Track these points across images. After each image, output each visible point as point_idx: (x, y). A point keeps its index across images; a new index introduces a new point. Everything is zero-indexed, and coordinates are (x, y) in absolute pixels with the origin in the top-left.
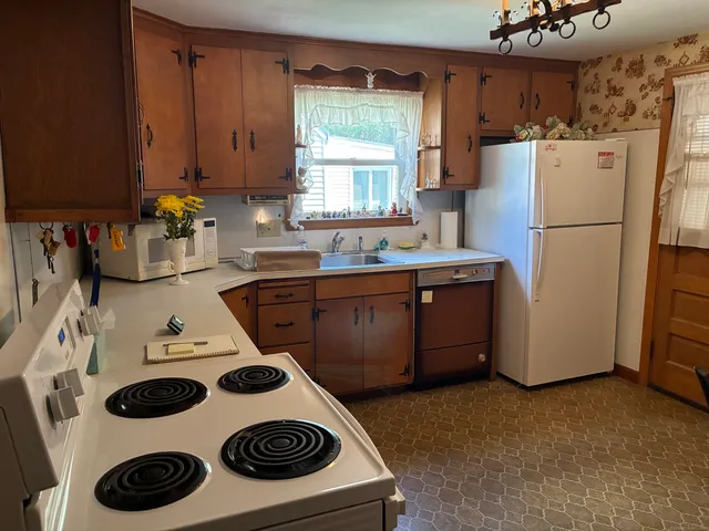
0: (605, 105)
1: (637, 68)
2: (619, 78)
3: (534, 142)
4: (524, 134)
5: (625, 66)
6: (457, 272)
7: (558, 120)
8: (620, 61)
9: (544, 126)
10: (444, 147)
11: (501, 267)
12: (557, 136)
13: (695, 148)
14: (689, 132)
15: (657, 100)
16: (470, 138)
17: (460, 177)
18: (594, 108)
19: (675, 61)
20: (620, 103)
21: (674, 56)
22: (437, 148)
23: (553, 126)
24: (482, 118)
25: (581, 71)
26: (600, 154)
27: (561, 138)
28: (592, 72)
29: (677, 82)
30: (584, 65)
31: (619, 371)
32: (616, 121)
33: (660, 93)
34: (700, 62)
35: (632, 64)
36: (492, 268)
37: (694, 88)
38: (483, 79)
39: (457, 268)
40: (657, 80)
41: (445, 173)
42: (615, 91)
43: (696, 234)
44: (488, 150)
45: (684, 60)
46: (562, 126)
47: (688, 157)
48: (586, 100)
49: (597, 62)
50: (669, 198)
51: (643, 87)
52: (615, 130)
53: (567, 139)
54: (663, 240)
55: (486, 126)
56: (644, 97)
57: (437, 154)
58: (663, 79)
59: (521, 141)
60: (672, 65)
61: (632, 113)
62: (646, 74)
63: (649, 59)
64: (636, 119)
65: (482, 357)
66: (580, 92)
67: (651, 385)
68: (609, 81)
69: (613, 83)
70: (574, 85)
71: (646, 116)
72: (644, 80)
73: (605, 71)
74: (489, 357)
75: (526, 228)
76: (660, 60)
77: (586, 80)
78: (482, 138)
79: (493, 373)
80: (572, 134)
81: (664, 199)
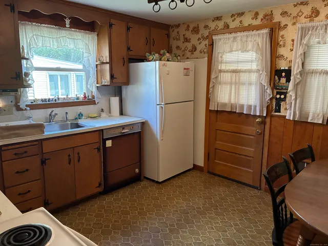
0: (183, 46)
1: (196, 30)
2: (189, 34)
3: (157, 62)
4: (151, 57)
5: (191, 29)
6: (123, 129)
7: (166, 52)
8: (188, 26)
9: (161, 55)
10: (111, 63)
11: (143, 124)
12: (166, 59)
13: (223, 67)
14: (220, 60)
15: (206, 45)
16: (123, 59)
17: (119, 79)
18: (178, 47)
19: (213, 28)
20: (189, 46)
21: (212, 25)
22: (107, 63)
23: (164, 54)
24: (129, 49)
25: (171, 30)
26: (185, 69)
27: (168, 60)
28: (176, 30)
29: (214, 38)
30: (172, 27)
31: (195, 167)
32: (188, 54)
33: (207, 42)
34: (223, 29)
35: (194, 28)
36: (140, 125)
37: (222, 41)
38: (128, 29)
39: (123, 127)
40: (205, 36)
41: (112, 77)
42: (187, 40)
43: (225, 105)
44: (133, 65)
45: (217, 28)
46: (168, 55)
47: (221, 71)
48: (174, 44)
49: (178, 26)
50: (213, 89)
51: (199, 39)
52: (188, 58)
53: (170, 61)
54: (212, 108)
55: (131, 53)
56: (200, 44)
57: (107, 67)
58: (208, 36)
59: (150, 61)
60: (212, 29)
61: (195, 51)
62: (200, 33)
63: (201, 26)
64: (197, 53)
65: (137, 170)
66: (171, 39)
67: (209, 172)
68: (184, 35)
69: (186, 36)
70: (168, 36)
71: (201, 52)
72: (199, 36)
73: (182, 30)
74: (140, 171)
75: (155, 105)
76: (206, 27)
77: (173, 34)
78: (129, 59)
79: (142, 178)
80: (172, 59)
81: (211, 89)
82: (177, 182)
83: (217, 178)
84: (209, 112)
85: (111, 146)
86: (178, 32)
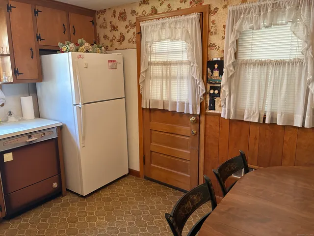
0: (110, 35)
1: (123, 16)
2: (116, 21)
3: (70, 53)
4: (64, 48)
5: (117, 15)
6: (30, 137)
7: (84, 41)
8: (114, 12)
9: (77, 44)
10: (12, 54)
11: (61, 129)
12: (85, 50)
13: (153, 59)
14: (149, 51)
15: (134, 33)
16: (31, 49)
17: (28, 73)
18: (105, 37)
19: (140, 14)
20: (117, 34)
21: (140, 10)
22: (7, 55)
23: (82, 45)
24: (38, 37)
25: (97, 16)
26: (110, 61)
27: (87, 51)
28: (102, 17)
29: (142, 24)
30: (98, 13)
31: (131, 172)
32: (116, 44)
33: (134, 30)
34: (151, 14)
35: (121, 14)
36: (55, 131)
37: (150, 27)
38: (36, 13)
39: (30, 135)
40: (133, 23)
41: (15, 72)
42: (114, 28)
43: (157, 102)
44: (45, 58)
45: (144, 13)
46: (87, 45)
47: (150, 64)
48: (101, 32)
49: (104, 11)
50: (144, 85)
51: (127, 27)
52: (116, 49)
53: (90, 52)
54: (144, 106)
55: (41, 43)
56: (128, 32)
57: (8, 60)
58: (135, 23)
59: (63, 52)
60: (139, 15)
61: (123, 40)
62: (127, 20)
63: (128, 11)
64: (125, 43)
65: (55, 185)
66: (98, 27)
67: (145, 177)
68: (111, 23)
69: (113, 24)
70: (94, 23)
71: (129, 42)
72: (127, 23)
73: (108, 16)
74: (60, 184)
75: (72, 105)
76: (133, 12)
77: (100, 21)
78: (40, 50)
79: (64, 190)
80: (93, 49)
81: (141, 85)
82: (107, 194)
83: (153, 184)
84: (142, 111)
85: (12, 159)
86: (104, 19)
